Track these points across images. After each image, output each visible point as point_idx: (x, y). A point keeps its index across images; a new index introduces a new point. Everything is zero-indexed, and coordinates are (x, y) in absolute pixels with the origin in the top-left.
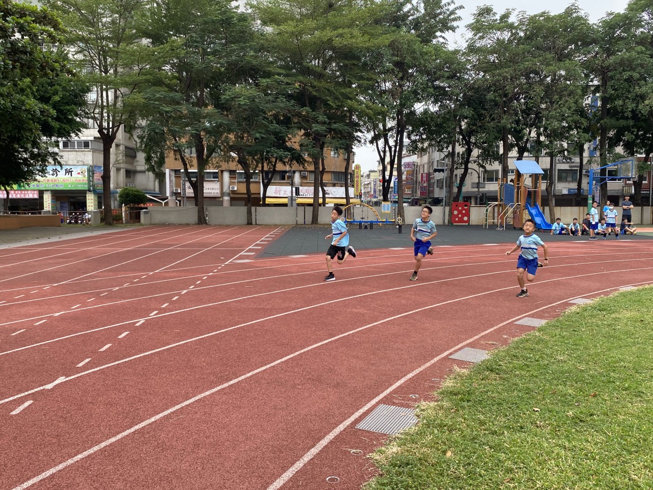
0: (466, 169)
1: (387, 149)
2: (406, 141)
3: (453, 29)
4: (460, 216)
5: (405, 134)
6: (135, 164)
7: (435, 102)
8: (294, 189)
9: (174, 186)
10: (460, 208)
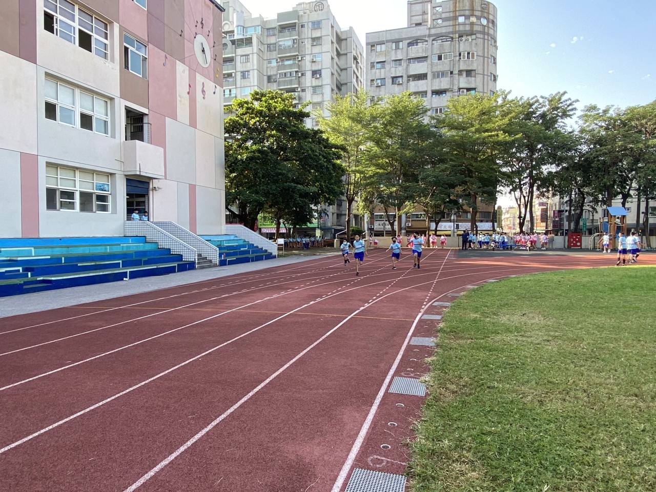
0: (582, 210)
1: (522, 198)
2: (536, 193)
3: (569, 116)
4: (574, 242)
5: (535, 188)
6: (341, 209)
7: (558, 165)
8: (455, 225)
9: (369, 224)
10: (574, 237)
